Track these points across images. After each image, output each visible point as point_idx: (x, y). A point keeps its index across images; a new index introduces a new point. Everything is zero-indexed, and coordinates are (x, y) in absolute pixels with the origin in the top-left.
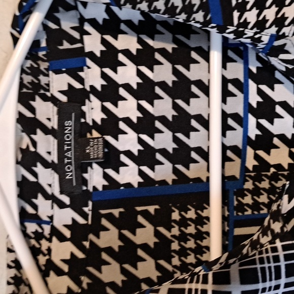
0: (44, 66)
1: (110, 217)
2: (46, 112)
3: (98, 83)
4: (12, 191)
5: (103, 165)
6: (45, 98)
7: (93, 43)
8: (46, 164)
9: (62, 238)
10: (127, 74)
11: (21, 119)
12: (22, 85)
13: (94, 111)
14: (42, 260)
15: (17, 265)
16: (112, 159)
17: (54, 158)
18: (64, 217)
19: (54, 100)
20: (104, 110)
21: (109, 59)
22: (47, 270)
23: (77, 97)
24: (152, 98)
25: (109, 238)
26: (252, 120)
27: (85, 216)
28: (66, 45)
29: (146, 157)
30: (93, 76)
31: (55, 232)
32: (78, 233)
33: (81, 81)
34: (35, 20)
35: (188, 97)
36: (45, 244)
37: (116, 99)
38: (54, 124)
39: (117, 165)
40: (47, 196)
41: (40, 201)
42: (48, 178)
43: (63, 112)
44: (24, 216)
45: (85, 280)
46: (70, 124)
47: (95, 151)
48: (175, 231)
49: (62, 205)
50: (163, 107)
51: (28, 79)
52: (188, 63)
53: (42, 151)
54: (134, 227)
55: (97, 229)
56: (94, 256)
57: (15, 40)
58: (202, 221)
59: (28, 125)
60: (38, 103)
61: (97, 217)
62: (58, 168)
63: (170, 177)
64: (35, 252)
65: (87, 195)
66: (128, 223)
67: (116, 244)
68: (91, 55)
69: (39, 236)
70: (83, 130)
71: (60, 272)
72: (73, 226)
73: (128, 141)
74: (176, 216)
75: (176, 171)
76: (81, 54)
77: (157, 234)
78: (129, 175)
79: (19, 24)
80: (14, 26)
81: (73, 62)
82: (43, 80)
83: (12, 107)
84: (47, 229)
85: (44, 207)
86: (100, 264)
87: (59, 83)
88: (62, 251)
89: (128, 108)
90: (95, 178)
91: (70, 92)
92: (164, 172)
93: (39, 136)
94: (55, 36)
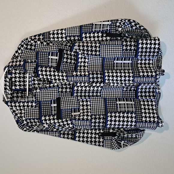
0: (7, 74)
1: (15, 92)
2: (8, 80)
3: (14, 76)
4: (4, 89)
5: (14, 86)
6: (8, 78)
7: (14, 71)
8: (8, 86)
9: (9, 95)
10: (17, 75)
11: (5, 80)
12: (5, 76)
13: (13, 80)
14: (7, 97)
15: (4, 97)
16: (16, 85)
17: (8, 85)
18: (10, 92)
19: (9, 78)
20: (15, 79)
21: (15, 73)
22: (8, 98)
23: (11, 78)
24: (20, 78)
25: (15, 95)
26: (32, 81)
27: (12, 92)
28: (10, 72)
29: (20, 85)
30: (13, 75)
31: (9, 94)
32: (11, 94)
33: (12, 76)
34: (7, 69)
35: (25, 78)
36: (7, 95)
37: (16, 78)
38: (9, 81)
39: (16, 86)
40: (8, 90)
41: (7, 90)
42: (8, 88)
43: (10, 80)
44: (5, 92)
45: (12, 100)
46: (10, 81)
47: (13, 84)
48: (23, 94)
49: (9, 91)
50: (22, 79)
51: (6, 76)
52: (25, 74)
53: (7, 84)
54: (18, 94)
55: (14, 94)
56: (13, 97)
57: (4, 71)
58: (26, 93)
59: (6, 81)
60: (7, 79)
61: (14, 92)
62: (9, 86)
63: (23, 88)
64: (6, 96)
65: (13, 90)
66: (17, 93)
67: (16, 96)
68: (13, 73)
69: (7, 94)
70: (12, 82)
71: (9, 98)
72: (11, 93)
73: (18, 83)
74: (23, 93)
75: (24, 87)
76: (12, 73)
77: (21, 95)
78: (18, 87)
79: (5, 69)
80: (4, 69)
81: (11, 74)
82: (7, 76)
83: (4, 79)
84: (8, 93)
85: (7, 91)
86: (14, 98)
87: (9, 76)
88: (9, 96)
89: (18, 79)
90: (14, 88)
91: (11, 77)
92: (22, 87)
93: (7, 82)
94: (9, 70)
